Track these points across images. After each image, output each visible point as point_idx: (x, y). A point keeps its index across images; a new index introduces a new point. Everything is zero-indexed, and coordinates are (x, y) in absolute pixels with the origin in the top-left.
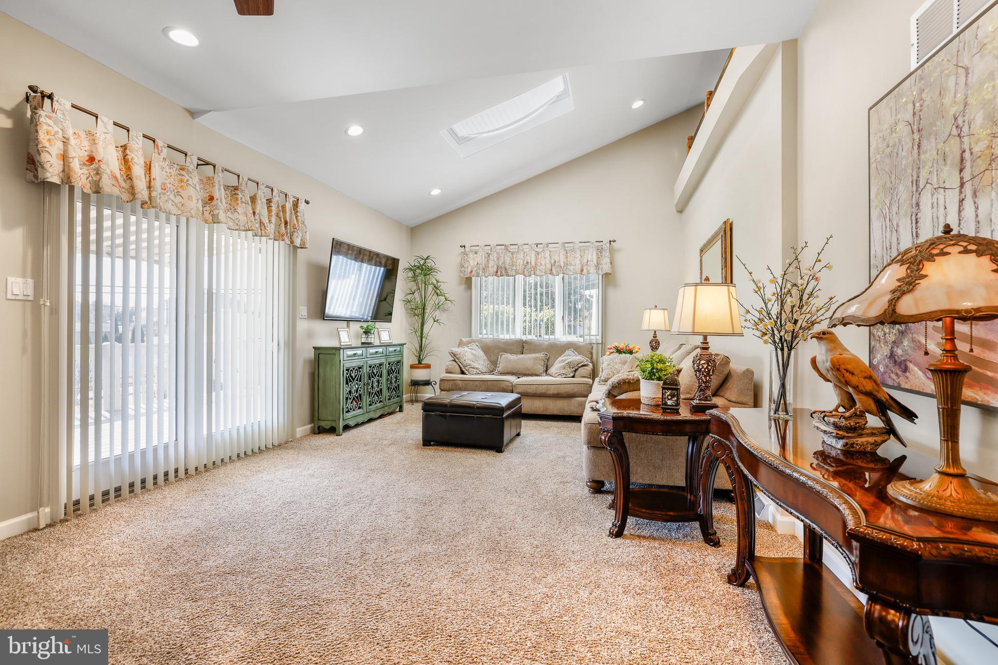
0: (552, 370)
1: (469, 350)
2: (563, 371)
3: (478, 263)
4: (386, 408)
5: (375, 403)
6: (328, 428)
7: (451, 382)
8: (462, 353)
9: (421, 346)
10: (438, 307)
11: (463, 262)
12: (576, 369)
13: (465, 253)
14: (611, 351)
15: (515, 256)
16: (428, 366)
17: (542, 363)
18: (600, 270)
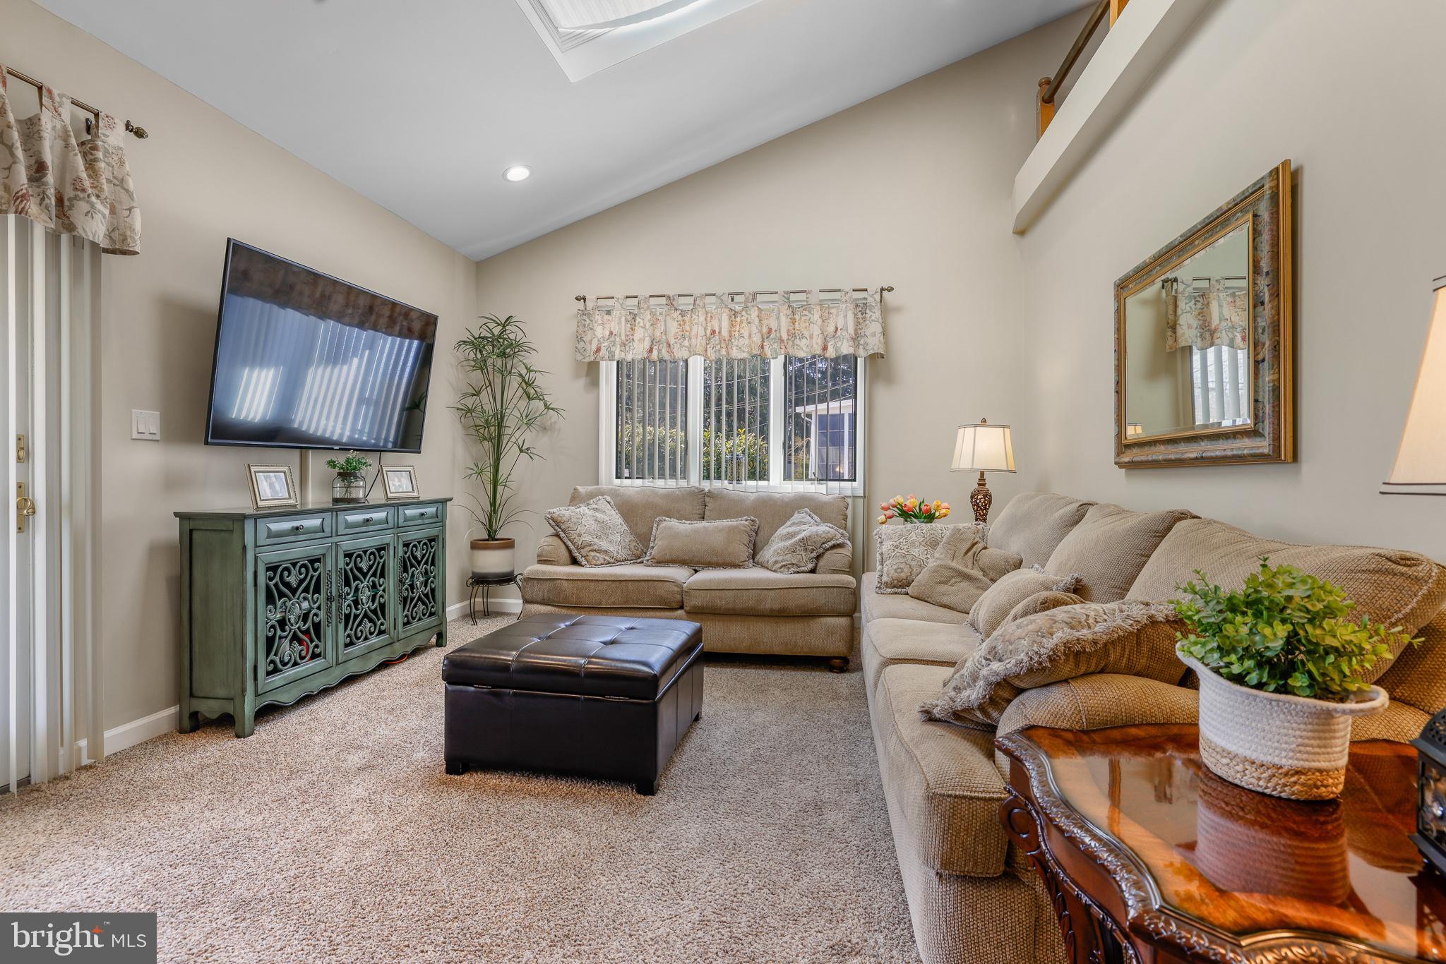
0: (768, 554)
1: (590, 513)
2: (790, 558)
3: (611, 333)
4: (397, 645)
5: (366, 639)
6: (214, 716)
7: (548, 584)
8: (574, 520)
9: (493, 504)
10: (529, 421)
11: (581, 329)
12: (818, 553)
13: (584, 313)
14: (889, 513)
15: (687, 318)
16: (509, 544)
17: (746, 539)
18: (861, 347)
